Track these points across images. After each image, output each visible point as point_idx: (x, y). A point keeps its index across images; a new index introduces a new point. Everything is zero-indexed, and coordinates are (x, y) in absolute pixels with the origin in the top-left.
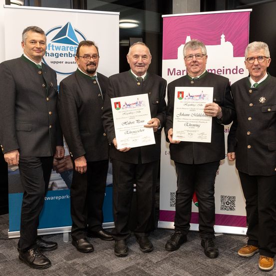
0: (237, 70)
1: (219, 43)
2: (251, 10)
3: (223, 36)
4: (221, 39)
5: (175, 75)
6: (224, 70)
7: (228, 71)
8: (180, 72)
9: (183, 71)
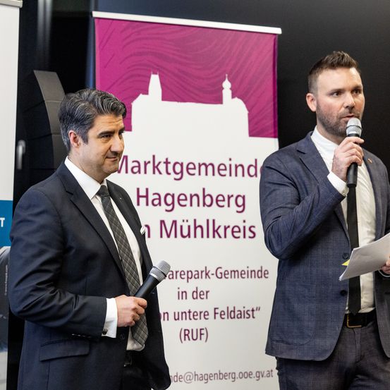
0: (256, 167)
1: (219, 100)
2: (278, 31)
3: (227, 85)
4: (224, 91)
5: (127, 172)
6: (230, 165)
7: (240, 169)
8: (139, 167)
9: (146, 164)
